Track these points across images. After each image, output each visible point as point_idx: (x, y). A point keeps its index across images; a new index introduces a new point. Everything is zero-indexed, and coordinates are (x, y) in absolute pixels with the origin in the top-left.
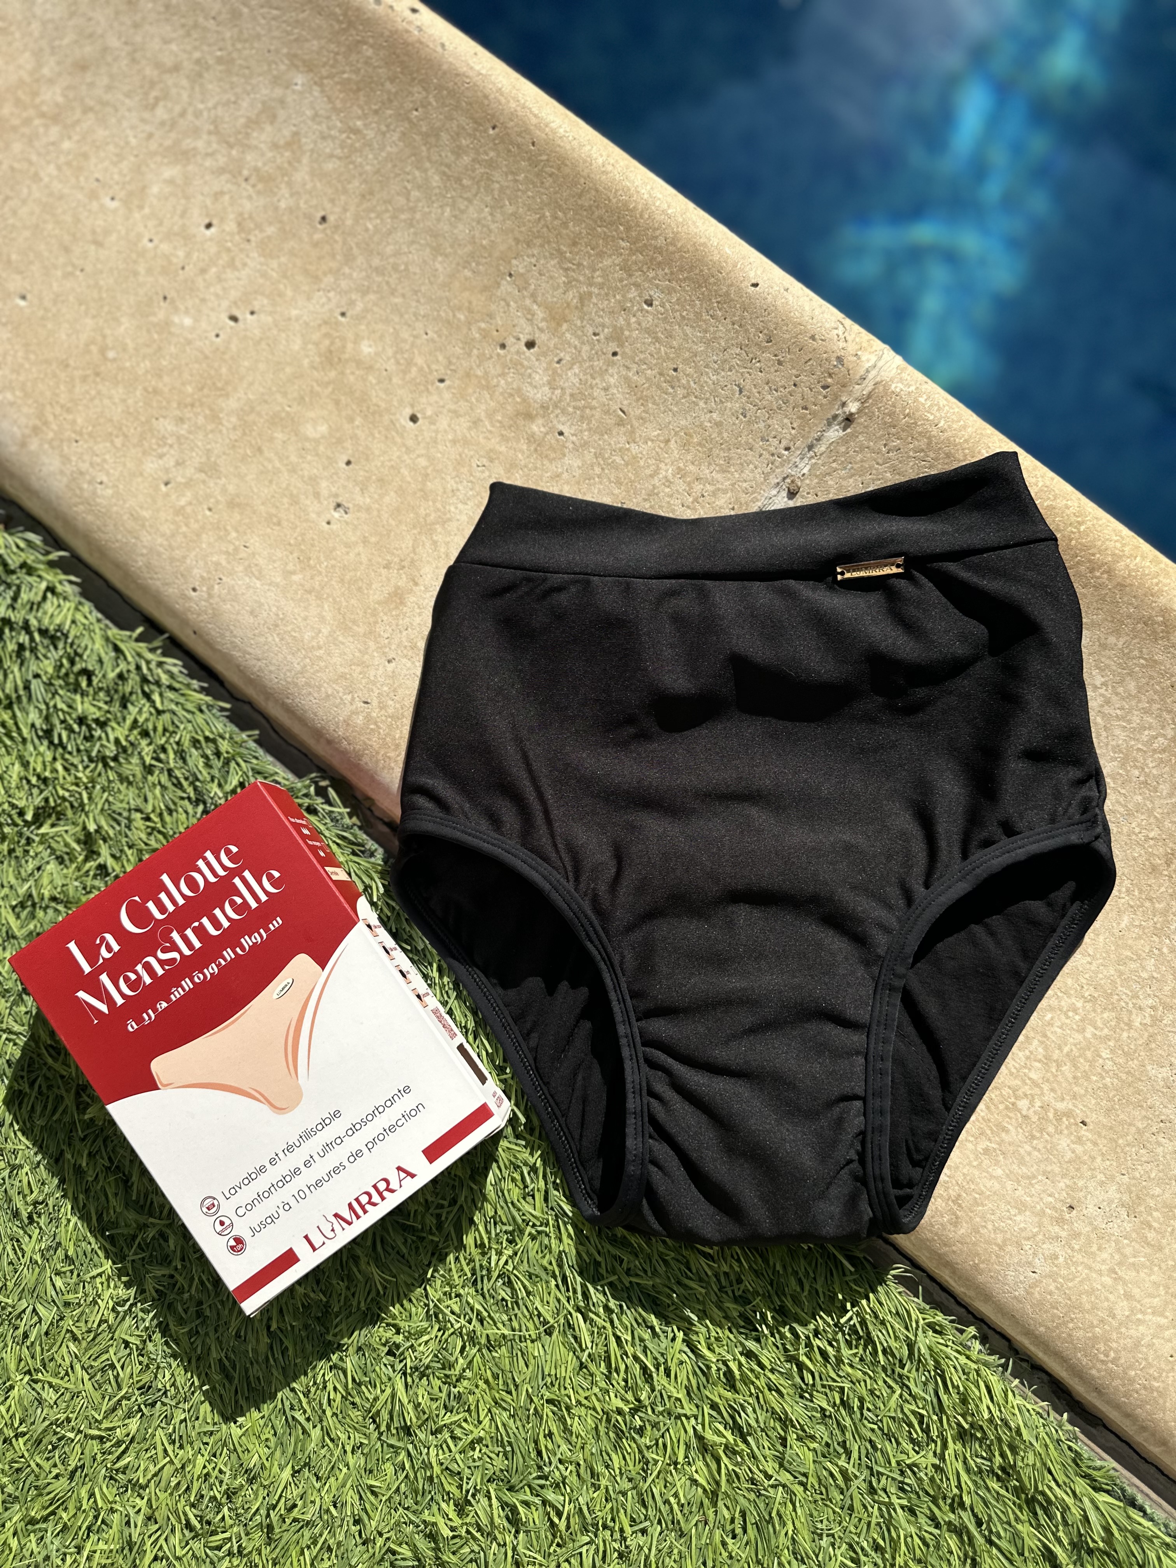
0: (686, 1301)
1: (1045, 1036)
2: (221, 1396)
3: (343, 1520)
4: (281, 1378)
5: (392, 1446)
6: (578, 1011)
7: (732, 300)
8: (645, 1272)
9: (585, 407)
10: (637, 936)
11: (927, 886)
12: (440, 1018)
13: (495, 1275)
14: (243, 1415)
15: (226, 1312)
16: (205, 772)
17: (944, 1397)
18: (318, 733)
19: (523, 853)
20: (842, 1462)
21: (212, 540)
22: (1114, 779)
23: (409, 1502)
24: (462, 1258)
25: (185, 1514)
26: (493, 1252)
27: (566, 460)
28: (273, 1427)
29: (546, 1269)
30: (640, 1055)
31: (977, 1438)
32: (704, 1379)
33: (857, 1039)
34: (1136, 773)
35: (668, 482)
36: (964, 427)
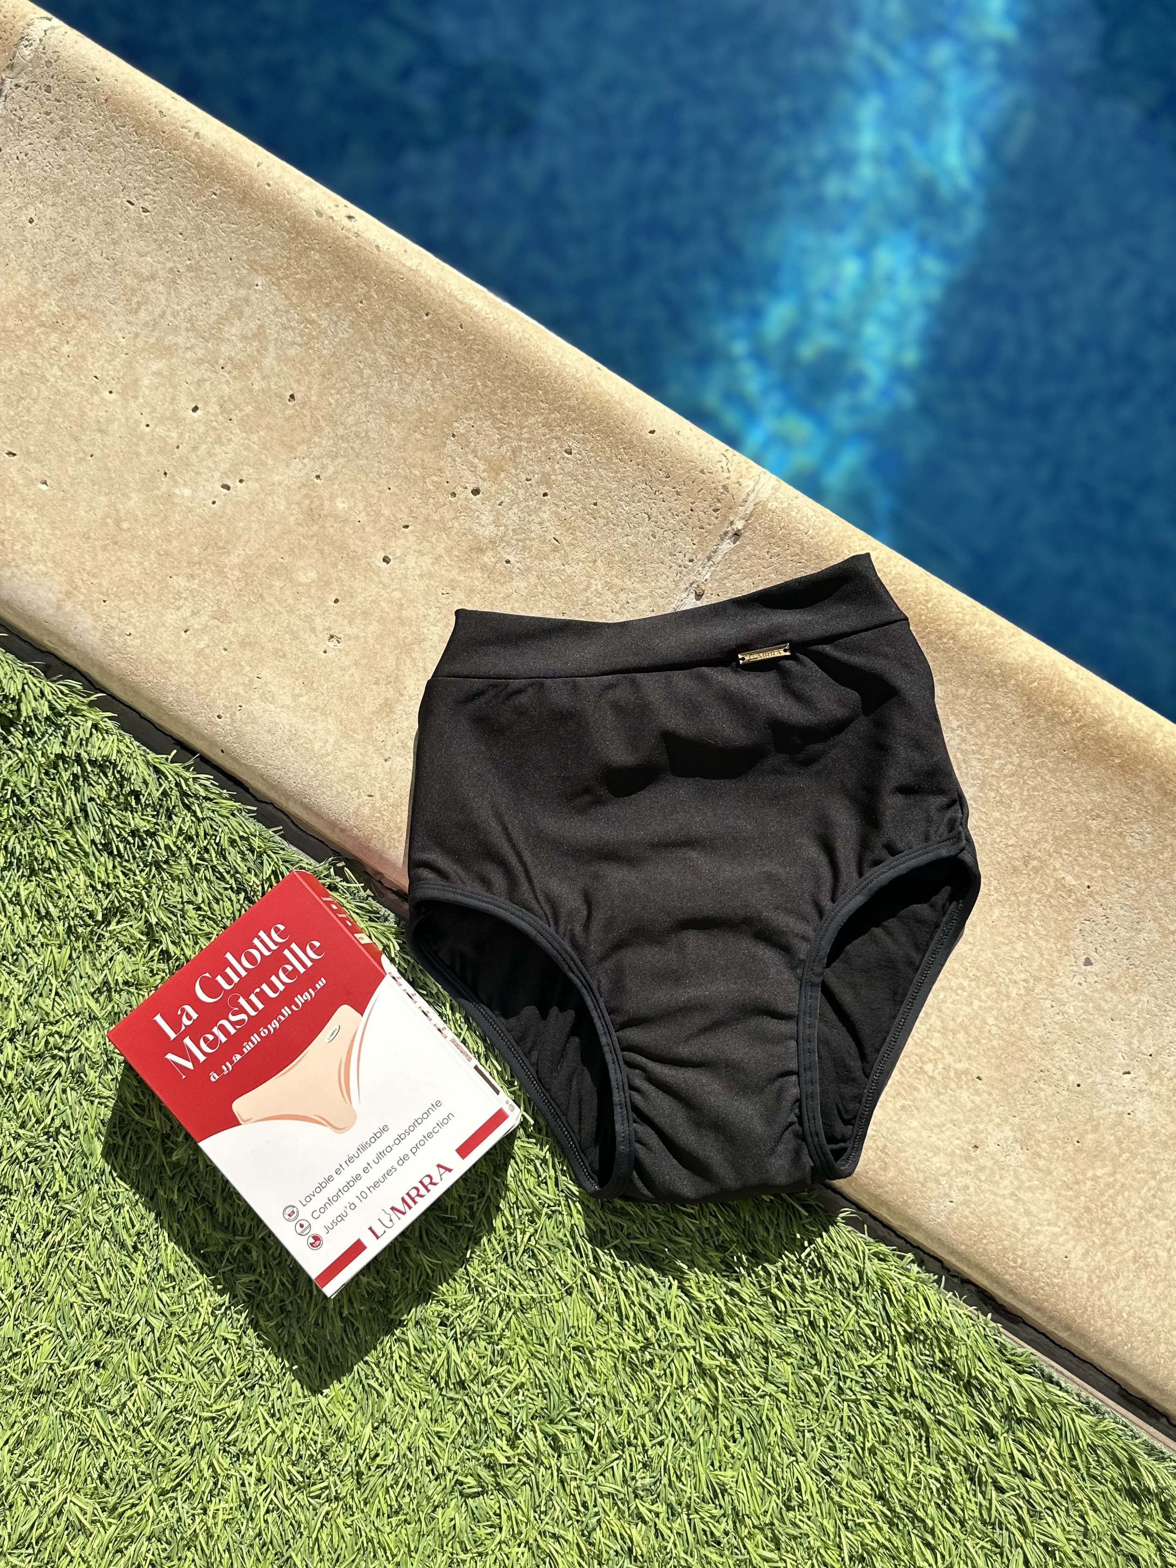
0: (677, 1254)
1: (940, 1011)
2: (308, 1374)
3: (417, 1462)
4: (355, 1354)
5: (451, 1399)
6: (568, 1029)
7: (635, 445)
8: (642, 1234)
9: (525, 539)
10: (607, 965)
11: (833, 900)
12: (457, 1045)
13: (521, 1250)
14: (327, 1387)
15: (305, 1306)
16: (242, 865)
17: (890, 1310)
18: (333, 825)
19: (514, 908)
20: (815, 1371)
21: (230, 675)
22: (975, 801)
23: (470, 1442)
24: (493, 1239)
25: (289, 1472)
26: (518, 1231)
27: (514, 583)
28: (353, 1394)
29: (562, 1241)
30: (620, 1058)
31: (920, 1341)
32: (697, 1317)
33: (786, 1027)
34: (993, 794)
35: (599, 594)
36: (830, 533)
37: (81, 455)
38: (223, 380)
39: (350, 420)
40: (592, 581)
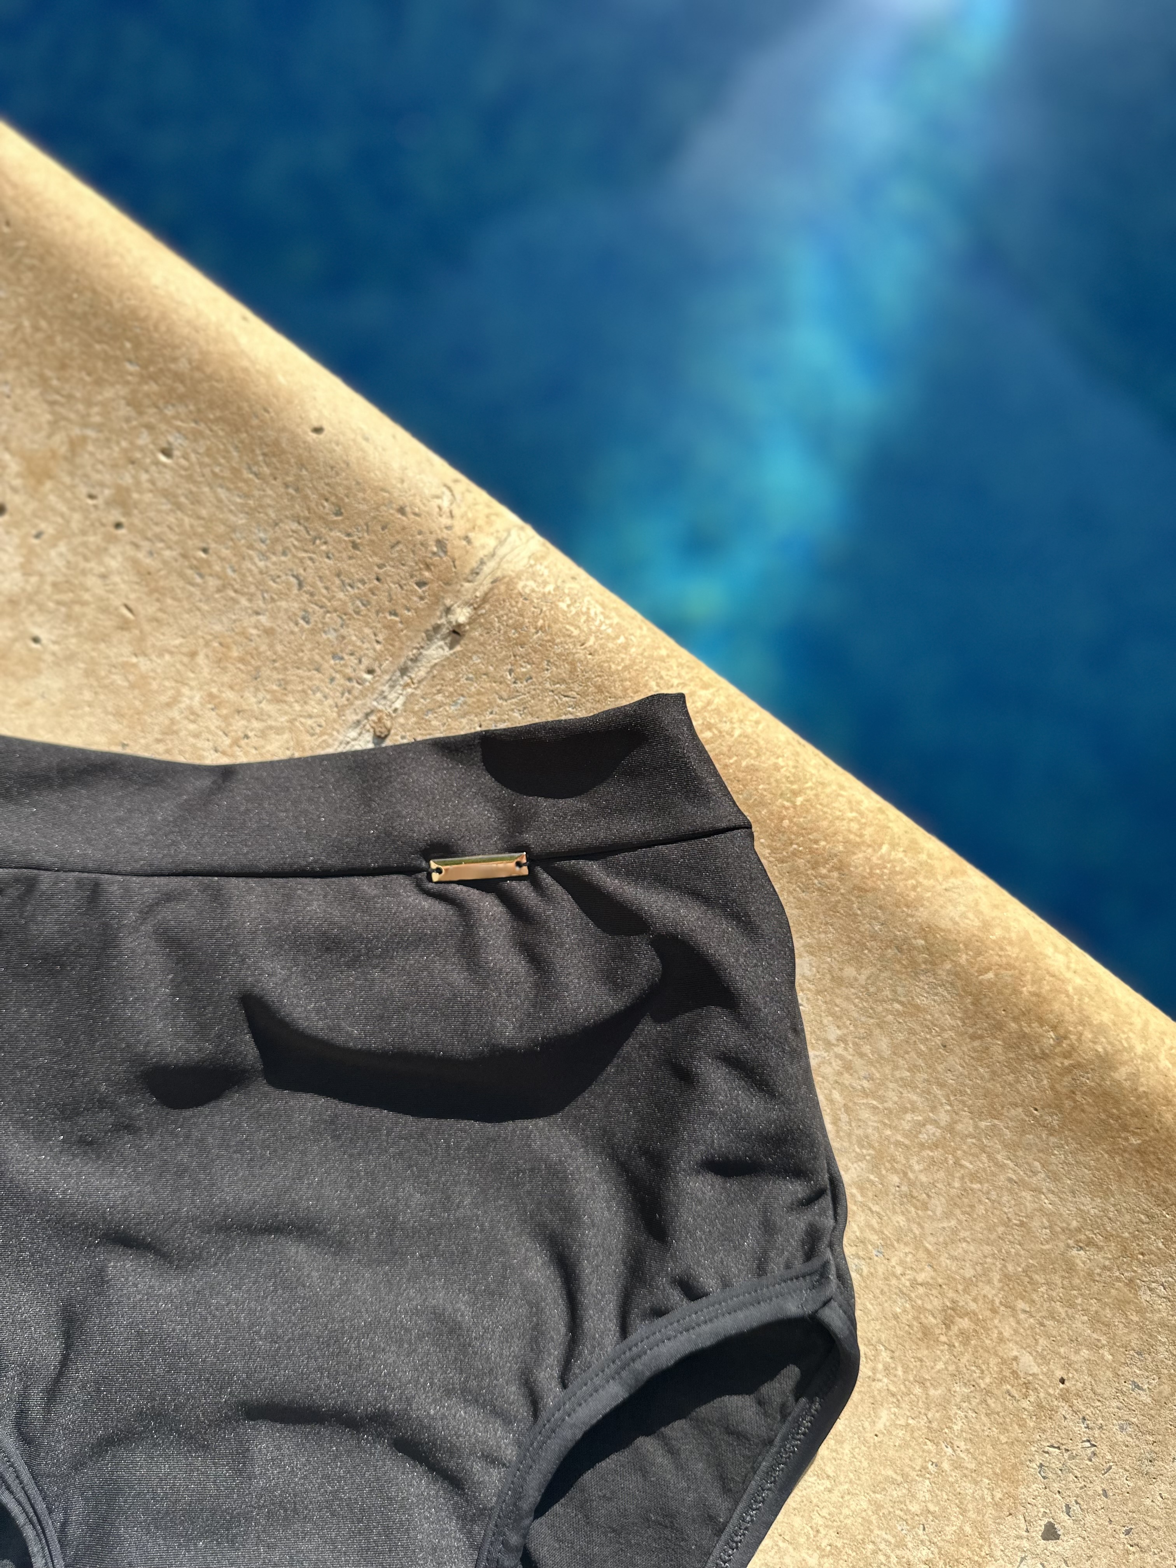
7: (283, 452)
9: (74, 602)
11: (563, 1383)
22: (862, 1189)
27: (43, 680)
34: (895, 1179)
35: (193, 715)
36: (626, 647)
40: (185, 690)
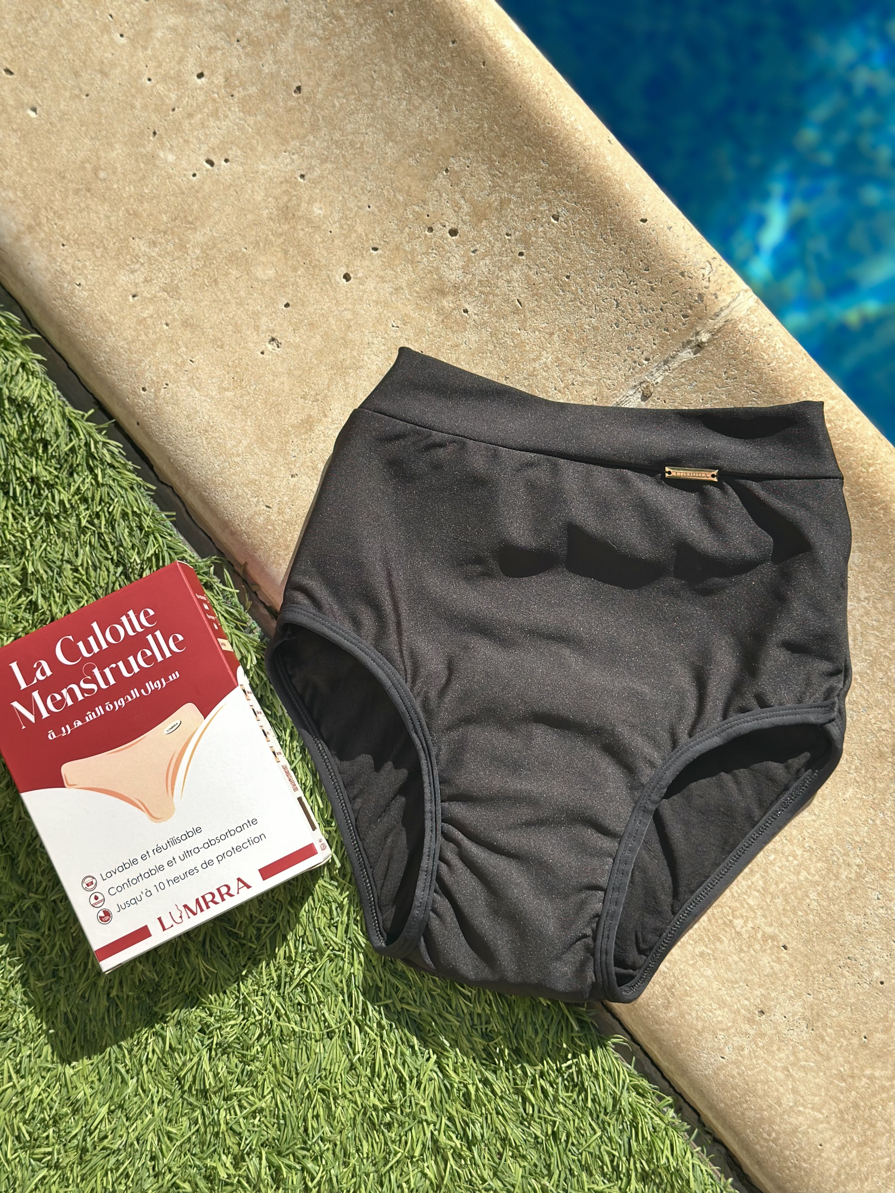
0: (444, 1030)
1: (766, 872)
2: (61, 1042)
3: (142, 1154)
4: (112, 1035)
5: (191, 1104)
6: (397, 786)
7: (623, 230)
8: (415, 1001)
9: (489, 293)
10: (454, 735)
11: (690, 735)
12: (287, 773)
13: (296, 982)
14: (77, 1060)
15: (77, 976)
16: (128, 540)
17: (634, 1144)
18: (226, 525)
19: (376, 654)
20: (545, 1181)
21: (165, 351)
22: (861, 677)
23: (196, 1150)
24: (272, 965)
25: (19, 1129)
26: (298, 965)
27: (466, 335)
28: (98, 1073)
29: (337, 986)
30: (439, 828)
31: (655, 1183)
32: (446, 1095)
33: (606, 843)
34: (881, 675)
35: (546, 368)
36: (792, 369)
37: (77, 92)
38: (235, 53)
39: (349, 127)
40: (544, 353)
